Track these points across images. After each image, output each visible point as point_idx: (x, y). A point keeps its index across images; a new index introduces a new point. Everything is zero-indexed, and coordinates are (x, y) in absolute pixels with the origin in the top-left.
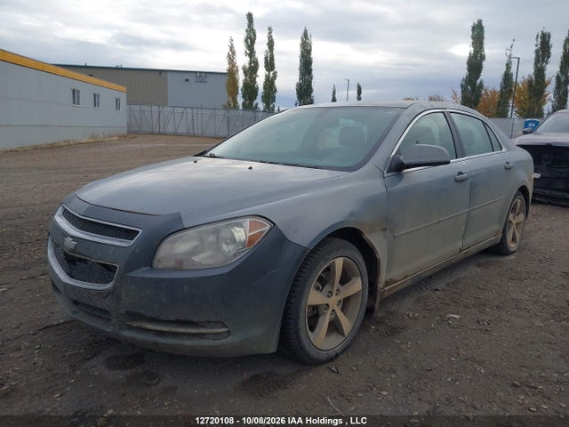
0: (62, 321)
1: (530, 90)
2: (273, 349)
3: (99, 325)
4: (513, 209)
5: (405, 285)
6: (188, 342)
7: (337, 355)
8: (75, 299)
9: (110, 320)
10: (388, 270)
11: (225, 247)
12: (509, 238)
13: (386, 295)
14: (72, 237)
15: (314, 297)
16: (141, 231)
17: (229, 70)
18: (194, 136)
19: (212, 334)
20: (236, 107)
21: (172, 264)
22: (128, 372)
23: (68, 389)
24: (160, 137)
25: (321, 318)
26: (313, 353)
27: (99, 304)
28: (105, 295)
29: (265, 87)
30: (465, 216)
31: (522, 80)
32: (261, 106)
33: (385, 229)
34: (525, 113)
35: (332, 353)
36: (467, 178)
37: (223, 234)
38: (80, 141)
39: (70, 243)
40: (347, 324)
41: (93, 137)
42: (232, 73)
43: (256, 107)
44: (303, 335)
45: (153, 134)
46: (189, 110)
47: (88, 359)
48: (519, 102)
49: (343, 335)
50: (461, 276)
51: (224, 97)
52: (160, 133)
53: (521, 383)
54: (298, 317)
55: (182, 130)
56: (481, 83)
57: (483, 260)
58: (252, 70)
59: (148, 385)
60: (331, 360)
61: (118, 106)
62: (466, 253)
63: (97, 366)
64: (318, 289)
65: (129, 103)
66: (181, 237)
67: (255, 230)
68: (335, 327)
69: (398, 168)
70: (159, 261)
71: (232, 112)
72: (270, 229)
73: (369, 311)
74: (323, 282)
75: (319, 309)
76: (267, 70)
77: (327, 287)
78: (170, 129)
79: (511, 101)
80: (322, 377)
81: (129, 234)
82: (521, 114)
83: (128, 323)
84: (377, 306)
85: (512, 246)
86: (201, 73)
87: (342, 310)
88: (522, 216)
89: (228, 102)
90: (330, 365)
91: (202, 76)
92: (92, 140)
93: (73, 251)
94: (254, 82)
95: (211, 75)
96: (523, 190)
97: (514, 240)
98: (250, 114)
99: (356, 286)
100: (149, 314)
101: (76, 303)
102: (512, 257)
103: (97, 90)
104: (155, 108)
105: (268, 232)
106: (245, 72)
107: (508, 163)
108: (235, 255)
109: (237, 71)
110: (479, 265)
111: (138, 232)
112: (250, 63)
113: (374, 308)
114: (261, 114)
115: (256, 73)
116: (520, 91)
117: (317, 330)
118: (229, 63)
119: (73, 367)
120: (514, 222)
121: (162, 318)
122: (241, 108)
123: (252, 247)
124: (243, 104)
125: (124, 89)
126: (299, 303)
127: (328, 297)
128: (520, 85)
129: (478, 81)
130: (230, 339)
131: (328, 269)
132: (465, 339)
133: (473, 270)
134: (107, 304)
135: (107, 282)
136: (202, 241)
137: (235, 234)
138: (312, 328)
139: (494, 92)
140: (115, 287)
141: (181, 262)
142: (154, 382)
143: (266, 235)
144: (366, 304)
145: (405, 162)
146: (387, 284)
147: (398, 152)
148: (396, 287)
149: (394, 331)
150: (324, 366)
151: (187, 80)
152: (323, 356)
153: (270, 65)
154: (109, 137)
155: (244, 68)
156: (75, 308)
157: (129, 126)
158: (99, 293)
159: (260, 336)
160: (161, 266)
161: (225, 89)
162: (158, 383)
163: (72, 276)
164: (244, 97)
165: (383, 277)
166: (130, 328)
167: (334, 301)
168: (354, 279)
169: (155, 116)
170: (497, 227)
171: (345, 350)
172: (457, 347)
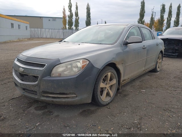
0: (18, 97)
1: (159, 22)
2: (90, 101)
3: (33, 96)
4: (159, 58)
5: (128, 81)
6: (64, 100)
7: (109, 103)
8: (24, 88)
9: (37, 94)
10: (124, 76)
11: (74, 69)
12: (157, 67)
13: (123, 84)
14: (22, 67)
15: (102, 85)
16: (46, 64)
17: (63, 16)
18: (52, 38)
19: (71, 97)
20: (66, 28)
21: (58, 75)
22: (43, 111)
23: (23, 117)
24: (41, 39)
25: (104, 92)
26: (102, 103)
27: (33, 89)
28: (35, 86)
29: (75, 22)
30: (145, 60)
31: (156, 19)
32: (74, 28)
33: (123, 64)
34: (158, 30)
35: (107, 103)
36: (146, 48)
37: (74, 65)
38: (15, 40)
39: (21, 70)
40: (112, 93)
41: (19, 39)
42: (64, 17)
43: (73, 29)
44: (99, 97)
45: (39, 38)
46: (51, 30)
47: (29, 108)
48: (156, 26)
49: (111, 97)
50: (143, 79)
51: (62, 26)
52: (41, 38)
53: (166, 109)
54: (97, 91)
55: (48, 37)
56: (144, 20)
57: (150, 74)
58: (71, 16)
59: (50, 115)
60: (107, 105)
61: (27, 29)
62: (145, 72)
63: (32, 110)
64: (103, 82)
65: (30, 27)
66: (60, 66)
67: (84, 63)
68: (108, 94)
69: (126, 44)
70: (53, 74)
71: (65, 30)
72: (89, 63)
73: (118, 89)
74: (104, 80)
75: (103, 89)
76: (76, 16)
77: (106, 82)
78: (44, 36)
79: (153, 26)
80: (105, 110)
81: (42, 66)
82: (156, 30)
83: (43, 95)
84: (120, 88)
85: (158, 69)
86: (54, 18)
87: (110, 89)
88: (161, 60)
89: (63, 27)
90: (107, 106)
91: (54, 19)
92: (18, 40)
93: (23, 72)
94: (72, 20)
95: (57, 18)
96: (161, 52)
97: (159, 68)
98: (71, 31)
99: (114, 81)
100: (50, 91)
101: (24, 89)
102: (158, 73)
103: (19, 23)
104: (39, 29)
105: (88, 64)
106: (69, 17)
107: (157, 43)
108: (78, 71)
109: (66, 17)
110: (149, 76)
111: (46, 65)
112: (70, 14)
113: (119, 89)
114: (74, 31)
115: (72, 17)
116: (156, 23)
117: (103, 95)
118: (63, 14)
119: (24, 110)
120: (159, 62)
121: (55, 92)
122: (68, 29)
123: (83, 69)
124: (68, 28)
125: (28, 23)
126: (97, 87)
127: (106, 85)
128: (156, 21)
129: (143, 20)
130: (77, 98)
131: (106, 76)
132: (147, 97)
133: (147, 77)
134: (36, 89)
135: (35, 82)
136: (67, 67)
137: (78, 65)
138: (101, 95)
139: (148, 23)
140: (38, 83)
141: (60, 74)
142: (51, 114)
143: (88, 65)
144: (117, 87)
145: (128, 42)
146: (123, 81)
147: (126, 39)
148: (125, 82)
149: (125, 96)
150: (105, 107)
151: (49, 20)
152: (105, 104)
153: (77, 15)
154: (24, 39)
155: (68, 16)
156: (23, 91)
157: (31, 36)
158: (33, 85)
159: (86, 97)
160: (53, 76)
161: (62, 23)
162: (53, 114)
163: (22, 80)
164: (68, 25)
165: (122, 79)
166: (44, 96)
167: (108, 86)
168: (114, 79)
169: (39, 32)
170: (154, 63)
171: (111, 102)
172: (146, 100)
